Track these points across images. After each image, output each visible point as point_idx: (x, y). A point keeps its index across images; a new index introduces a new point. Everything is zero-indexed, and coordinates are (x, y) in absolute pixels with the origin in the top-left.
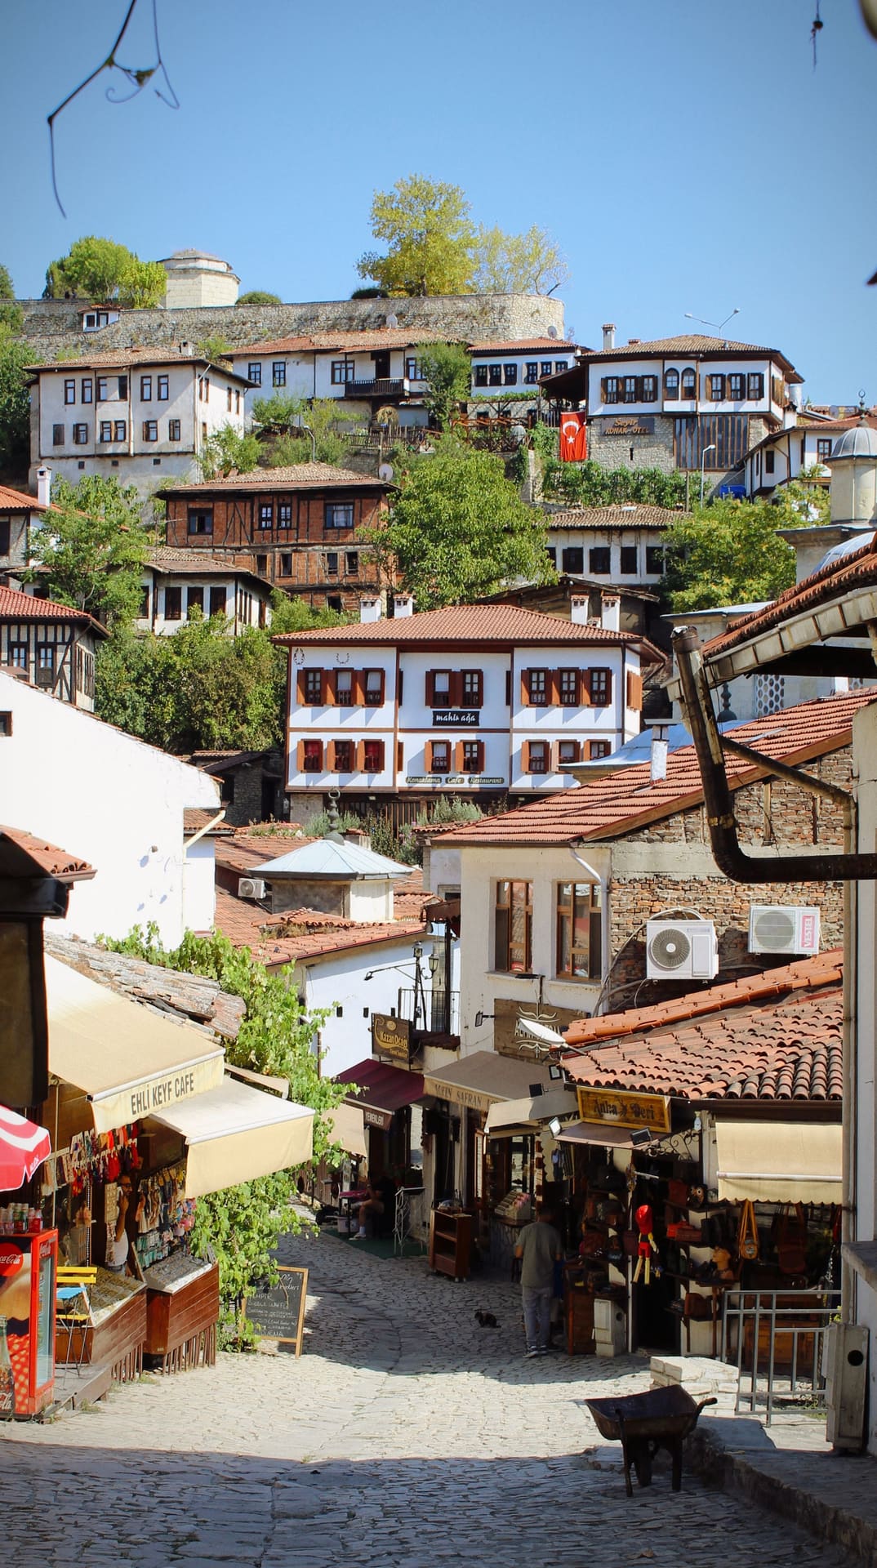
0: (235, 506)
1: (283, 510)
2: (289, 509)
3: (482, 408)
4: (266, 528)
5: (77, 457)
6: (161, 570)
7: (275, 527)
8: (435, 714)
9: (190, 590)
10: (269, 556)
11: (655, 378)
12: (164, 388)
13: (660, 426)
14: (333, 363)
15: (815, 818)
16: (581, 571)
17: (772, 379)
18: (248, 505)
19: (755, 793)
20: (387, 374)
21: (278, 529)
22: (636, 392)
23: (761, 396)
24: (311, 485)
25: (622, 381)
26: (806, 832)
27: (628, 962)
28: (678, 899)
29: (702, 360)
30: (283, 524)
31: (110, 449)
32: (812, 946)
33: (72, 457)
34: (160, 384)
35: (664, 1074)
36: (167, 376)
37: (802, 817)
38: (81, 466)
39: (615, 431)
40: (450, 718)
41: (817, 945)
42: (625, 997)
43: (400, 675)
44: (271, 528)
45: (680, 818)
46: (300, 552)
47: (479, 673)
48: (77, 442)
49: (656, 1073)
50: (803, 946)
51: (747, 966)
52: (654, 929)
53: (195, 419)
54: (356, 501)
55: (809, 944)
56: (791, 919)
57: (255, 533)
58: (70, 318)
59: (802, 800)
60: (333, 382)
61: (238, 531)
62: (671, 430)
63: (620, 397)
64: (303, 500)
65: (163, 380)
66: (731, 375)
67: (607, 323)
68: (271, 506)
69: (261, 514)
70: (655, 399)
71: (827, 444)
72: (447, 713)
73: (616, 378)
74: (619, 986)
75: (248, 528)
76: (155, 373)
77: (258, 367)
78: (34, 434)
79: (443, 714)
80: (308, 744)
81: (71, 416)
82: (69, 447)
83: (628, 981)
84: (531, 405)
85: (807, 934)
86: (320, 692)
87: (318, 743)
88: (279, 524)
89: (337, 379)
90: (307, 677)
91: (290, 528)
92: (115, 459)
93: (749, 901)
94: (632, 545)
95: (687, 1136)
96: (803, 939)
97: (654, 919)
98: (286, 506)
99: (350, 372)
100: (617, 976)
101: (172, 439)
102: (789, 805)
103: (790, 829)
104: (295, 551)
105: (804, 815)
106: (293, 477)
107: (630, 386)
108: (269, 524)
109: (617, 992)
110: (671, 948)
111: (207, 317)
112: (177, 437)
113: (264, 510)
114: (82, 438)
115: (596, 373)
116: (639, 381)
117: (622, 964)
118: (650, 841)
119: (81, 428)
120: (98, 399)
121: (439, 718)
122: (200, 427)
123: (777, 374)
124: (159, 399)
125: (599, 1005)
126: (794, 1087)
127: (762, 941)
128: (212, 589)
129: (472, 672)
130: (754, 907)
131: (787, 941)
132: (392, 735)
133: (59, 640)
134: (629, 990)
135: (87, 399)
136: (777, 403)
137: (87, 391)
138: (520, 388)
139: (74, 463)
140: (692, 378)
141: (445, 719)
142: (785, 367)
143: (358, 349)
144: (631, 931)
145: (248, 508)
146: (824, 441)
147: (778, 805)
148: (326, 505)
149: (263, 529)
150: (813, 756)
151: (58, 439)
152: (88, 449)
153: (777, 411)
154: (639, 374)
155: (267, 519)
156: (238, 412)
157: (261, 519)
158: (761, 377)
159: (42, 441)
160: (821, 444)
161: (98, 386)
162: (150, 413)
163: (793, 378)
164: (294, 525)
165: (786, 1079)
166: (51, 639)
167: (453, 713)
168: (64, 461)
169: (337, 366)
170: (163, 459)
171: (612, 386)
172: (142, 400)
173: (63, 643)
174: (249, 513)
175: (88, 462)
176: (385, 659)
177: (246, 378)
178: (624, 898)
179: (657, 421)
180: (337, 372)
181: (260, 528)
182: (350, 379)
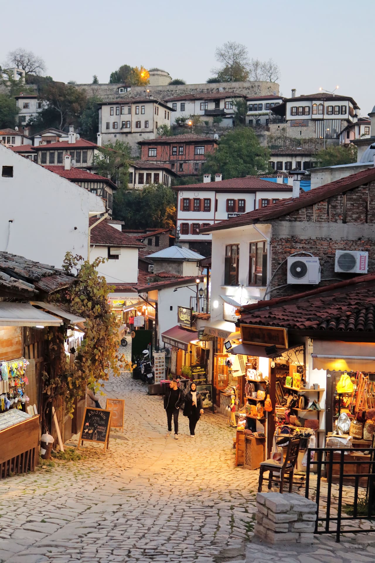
0: (164, 147)
1: (180, 148)
2: (182, 148)
3: (251, 118)
4: (175, 155)
5: (114, 133)
6: (137, 167)
7: (178, 154)
8: (228, 214)
9: (147, 174)
10: (175, 164)
11: (309, 107)
12: (143, 110)
13: (311, 124)
14: (201, 103)
15: (367, 211)
16: (282, 169)
17: (350, 107)
18: (169, 147)
19: (339, 199)
20: (219, 107)
21: (179, 155)
22: (302, 112)
23: (346, 113)
24: (190, 140)
25: (297, 108)
26: (362, 217)
27: (279, 276)
28: (303, 248)
29: (326, 101)
30: (180, 153)
31: (125, 130)
32: (364, 269)
33: (112, 133)
34: (142, 109)
35: (286, 318)
36: (144, 106)
37: (361, 211)
38: (115, 136)
39: (295, 124)
40: (234, 216)
41: (367, 268)
42: (277, 292)
43: (216, 201)
44: (176, 155)
45: (304, 210)
46: (186, 163)
47: (244, 200)
48: (114, 128)
49: (281, 317)
50: (360, 269)
51: (334, 279)
52: (291, 261)
53: (154, 121)
54: (206, 146)
55: (363, 268)
56: (355, 257)
57: (171, 156)
58: (115, 90)
59: (361, 202)
60: (201, 110)
61: (165, 155)
62: (314, 125)
63: (297, 114)
64: (188, 145)
65: (143, 107)
66: (335, 106)
67: (293, 88)
68: (176, 147)
69: (173, 149)
70: (309, 114)
71: (368, 128)
72: (232, 214)
73: (296, 107)
74: (275, 287)
75: (169, 155)
76: (140, 105)
77: (175, 105)
78: (100, 125)
79: (231, 215)
80: (183, 224)
81: (112, 120)
82: (112, 130)
83: (279, 285)
84: (267, 117)
85: (362, 264)
86: (188, 206)
87: (187, 224)
88: (179, 153)
89: (202, 109)
90: (184, 201)
91: (183, 155)
92: (127, 133)
93: (335, 249)
94: (300, 161)
95: (297, 351)
96: (360, 266)
97: (291, 256)
98: (181, 147)
99: (206, 106)
100: (274, 283)
101: (146, 127)
102: (355, 205)
103: (355, 216)
104: (184, 163)
105: (362, 209)
106: (184, 137)
107: (301, 110)
108: (176, 153)
109: (274, 290)
110: (299, 269)
111: (160, 89)
112: (147, 126)
113: (174, 149)
114: (116, 127)
115: (289, 105)
116: (304, 108)
117: (276, 277)
118: (290, 221)
119: (116, 123)
120: (121, 114)
121: (230, 216)
122: (155, 123)
123: (351, 106)
124: (142, 114)
125: (265, 296)
126: (356, 324)
127: (341, 266)
128: (154, 174)
129: (242, 200)
130: (337, 251)
131: (352, 267)
132: (213, 221)
133: (99, 187)
134: (279, 289)
135: (118, 114)
136: (351, 116)
137: (118, 111)
138: (264, 111)
139: (113, 135)
140: (322, 107)
141: (232, 216)
142: (354, 103)
143: (209, 98)
144: (280, 262)
145: (169, 148)
146: (367, 127)
147: (350, 205)
148: (195, 147)
149: (174, 155)
150: (366, 182)
151: (108, 128)
152: (118, 131)
153: (351, 119)
154: (304, 106)
155: (175, 152)
156: (168, 119)
157: (173, 152)
158: (346, 107)
159: (103, 127)
160: (366, 128)
161: (121, 109)
162: (138, 119)
163: (356, 107)
164: (184, 154)
165: (352, 320)
166: (95, 187)
167: (234, 214)
168: (110, 135)
169: (202, 104)
170: (143, 134)
171: (294, 110)
172: (136, 114)
173: (100, 189)
174: (169, 149)
175: (118, 135)
176: (211, 195)
177: (172, 107)
178: (278, 247)
179: (310, 122)
180: (202, 106)
181: (173, 155)
182: (206, 108)
